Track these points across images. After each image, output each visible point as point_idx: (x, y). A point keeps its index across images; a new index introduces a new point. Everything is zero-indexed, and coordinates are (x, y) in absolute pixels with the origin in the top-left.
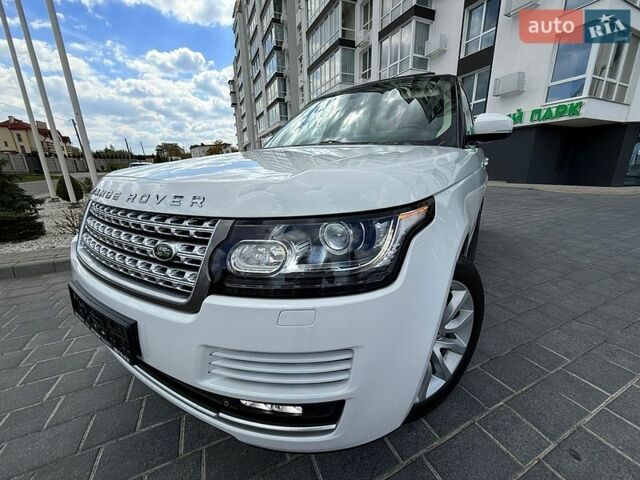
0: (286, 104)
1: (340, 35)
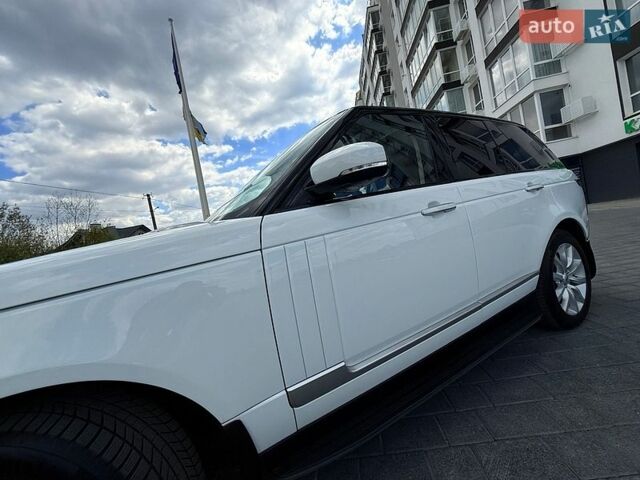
1: (443, 81)
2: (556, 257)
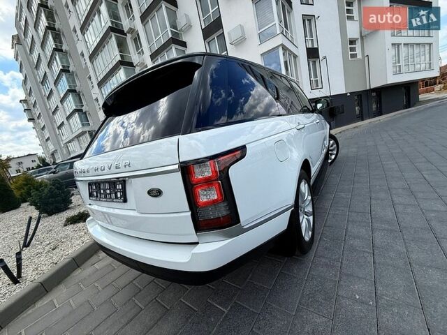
0: (85, 113)
1: (119, 58)
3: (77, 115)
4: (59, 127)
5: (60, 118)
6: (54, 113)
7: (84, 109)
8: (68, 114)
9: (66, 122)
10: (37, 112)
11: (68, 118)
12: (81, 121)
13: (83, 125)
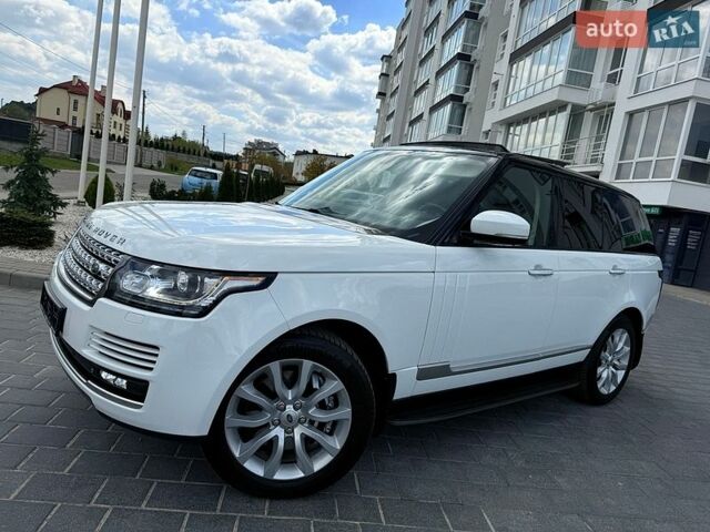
0: (465, 106)
2: (610, 339)
3: (448, 107)
4: (412, 123)
5: (421, 105)
6: (418, 92)
7: (467, 97)
8: (437, 100)
9: (426, 117)
10: (396, 81)
11: (434, 109)
12: (451, 121)
13: (450, 130)
